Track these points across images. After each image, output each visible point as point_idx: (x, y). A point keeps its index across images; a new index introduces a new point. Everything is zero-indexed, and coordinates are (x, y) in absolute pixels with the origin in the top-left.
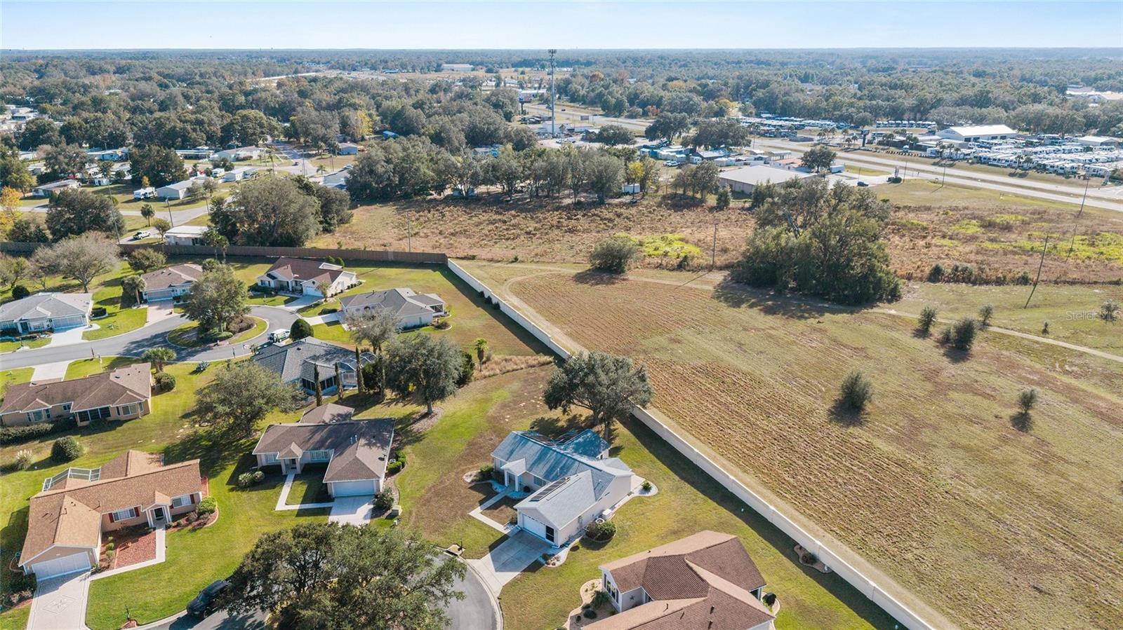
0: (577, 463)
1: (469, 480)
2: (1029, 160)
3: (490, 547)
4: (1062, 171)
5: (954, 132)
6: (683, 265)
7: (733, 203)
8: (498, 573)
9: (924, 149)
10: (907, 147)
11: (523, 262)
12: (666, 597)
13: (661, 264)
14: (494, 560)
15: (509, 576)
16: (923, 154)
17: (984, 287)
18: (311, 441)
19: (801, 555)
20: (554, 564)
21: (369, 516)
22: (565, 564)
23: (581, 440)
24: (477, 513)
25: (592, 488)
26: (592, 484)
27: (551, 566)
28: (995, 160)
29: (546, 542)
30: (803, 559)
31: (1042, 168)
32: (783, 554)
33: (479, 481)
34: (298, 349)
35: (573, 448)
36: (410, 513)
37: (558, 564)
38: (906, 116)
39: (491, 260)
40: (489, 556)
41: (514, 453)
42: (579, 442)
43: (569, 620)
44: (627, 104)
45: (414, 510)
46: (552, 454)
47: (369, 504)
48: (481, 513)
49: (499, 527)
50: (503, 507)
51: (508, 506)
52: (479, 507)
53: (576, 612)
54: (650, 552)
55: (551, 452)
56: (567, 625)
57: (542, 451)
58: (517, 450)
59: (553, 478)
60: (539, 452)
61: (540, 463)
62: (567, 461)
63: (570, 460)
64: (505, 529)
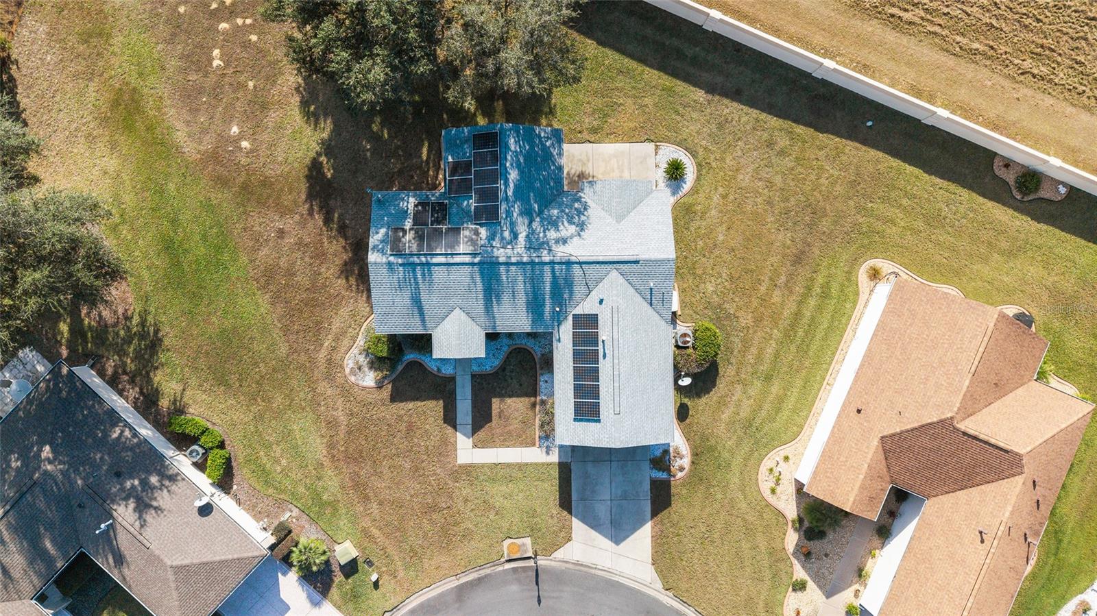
0: (576, 268)
1: (369, 381)
3: (562, 505)
8: (622, 544)
14: (593, 523)
15: (644, 536)
18: (16, 573)
19: (1010, 177)
20: (681, 469)
21: (317, 596)
22: (696, 455)
23: (513, 175)
24: (466, 451)
25: (646, 305)
26: (638, 299)
27: (680, 475)
30: (1019, 189)
32: (984, 196)
35: (521, 214)
36: (365, 531)
37: (686, 462)
40: (576, 524)
41: (424, 303)
42: (517, 188)
43: (795, 562)
46: (508, 271)
47: (284, 574)
48: (475, 446)
49: (534, 455)
50: (496, 402)
51: (502, 396)
52: (457, 433)
53: (792, 538)
54: (859, 411)
55: (502, 268)
56: (800, 573)
57: (482, 274)
58: (424, 297)
59: (553, 319)
60: (478, 280)
61: (498, 297)
62: (553, 272)
63: (557, 267)
64: (548, 453)
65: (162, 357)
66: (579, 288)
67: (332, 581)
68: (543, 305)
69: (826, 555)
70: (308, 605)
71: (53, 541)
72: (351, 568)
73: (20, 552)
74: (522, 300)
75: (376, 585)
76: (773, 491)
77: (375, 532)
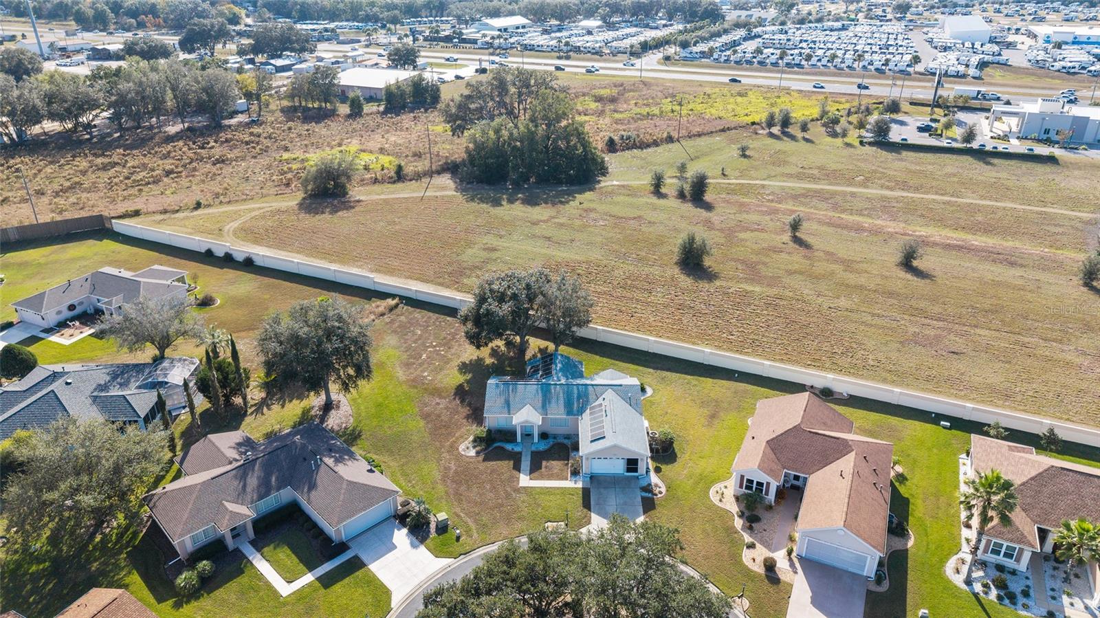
1: (472, 453)
2: (567, 44)
3: (584, 507)
4: (594, 51)
5: (487, 24)
6: (400, 176)
7: (368, 108)
9: (475, 42)
10: (457, 40)
11: (209, 206)
12: (816, 468)
13: (376, 179)
14: (604, 515)
16: (476, 46)
17: (650, 150)
18: (249, 489)
20: (660, 493)
21: (417, 542)
22: (669, 487)
23: (559, 365)
24: (524, 480)
25: (628, 406)
26: (623, 402)
27: (659, 496)
28: (538, 46)
29: (628, 476)
31: (577, 50)
33: (486, 449)
34: (68, 384)
37: (663, 490)
38: (423, 13)
39: (165, 212)
40: (593, 515)
41: (511, 403)
42: (561, 368)
43: (744, 533)
44: (112, 15)
45: (458, 510)
46: (555, 388)
47: (399, 530)
48: (531, 479)
49: (568, 484)
50: (544, 463)
51: (548, 460)
52: (521, 474)
53: (738, 523)
54: (753, 438)
55: (552, 387)
56: (747, 538)
57: (542, 389)
58: (511, 399)
59: (578, 411)
60: (540, 392)
61: (550, 402)
62: (578, 389)
63: (580, 387)
64: (575, 483)
65: (359, 442)
66: (592, 397)
67: (428, 536)
68: (573, 404)
69: (765, 530)
70: (409, 546)
71: (277, 479)
72: (443, 529)
73: (258, 478)
74: (562, 402)
75: (458, 539)
76: (721, 501)
77: (462, 515)
